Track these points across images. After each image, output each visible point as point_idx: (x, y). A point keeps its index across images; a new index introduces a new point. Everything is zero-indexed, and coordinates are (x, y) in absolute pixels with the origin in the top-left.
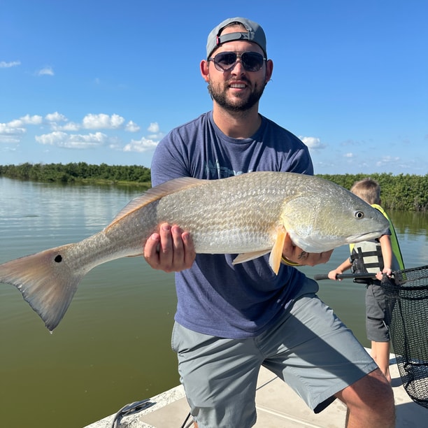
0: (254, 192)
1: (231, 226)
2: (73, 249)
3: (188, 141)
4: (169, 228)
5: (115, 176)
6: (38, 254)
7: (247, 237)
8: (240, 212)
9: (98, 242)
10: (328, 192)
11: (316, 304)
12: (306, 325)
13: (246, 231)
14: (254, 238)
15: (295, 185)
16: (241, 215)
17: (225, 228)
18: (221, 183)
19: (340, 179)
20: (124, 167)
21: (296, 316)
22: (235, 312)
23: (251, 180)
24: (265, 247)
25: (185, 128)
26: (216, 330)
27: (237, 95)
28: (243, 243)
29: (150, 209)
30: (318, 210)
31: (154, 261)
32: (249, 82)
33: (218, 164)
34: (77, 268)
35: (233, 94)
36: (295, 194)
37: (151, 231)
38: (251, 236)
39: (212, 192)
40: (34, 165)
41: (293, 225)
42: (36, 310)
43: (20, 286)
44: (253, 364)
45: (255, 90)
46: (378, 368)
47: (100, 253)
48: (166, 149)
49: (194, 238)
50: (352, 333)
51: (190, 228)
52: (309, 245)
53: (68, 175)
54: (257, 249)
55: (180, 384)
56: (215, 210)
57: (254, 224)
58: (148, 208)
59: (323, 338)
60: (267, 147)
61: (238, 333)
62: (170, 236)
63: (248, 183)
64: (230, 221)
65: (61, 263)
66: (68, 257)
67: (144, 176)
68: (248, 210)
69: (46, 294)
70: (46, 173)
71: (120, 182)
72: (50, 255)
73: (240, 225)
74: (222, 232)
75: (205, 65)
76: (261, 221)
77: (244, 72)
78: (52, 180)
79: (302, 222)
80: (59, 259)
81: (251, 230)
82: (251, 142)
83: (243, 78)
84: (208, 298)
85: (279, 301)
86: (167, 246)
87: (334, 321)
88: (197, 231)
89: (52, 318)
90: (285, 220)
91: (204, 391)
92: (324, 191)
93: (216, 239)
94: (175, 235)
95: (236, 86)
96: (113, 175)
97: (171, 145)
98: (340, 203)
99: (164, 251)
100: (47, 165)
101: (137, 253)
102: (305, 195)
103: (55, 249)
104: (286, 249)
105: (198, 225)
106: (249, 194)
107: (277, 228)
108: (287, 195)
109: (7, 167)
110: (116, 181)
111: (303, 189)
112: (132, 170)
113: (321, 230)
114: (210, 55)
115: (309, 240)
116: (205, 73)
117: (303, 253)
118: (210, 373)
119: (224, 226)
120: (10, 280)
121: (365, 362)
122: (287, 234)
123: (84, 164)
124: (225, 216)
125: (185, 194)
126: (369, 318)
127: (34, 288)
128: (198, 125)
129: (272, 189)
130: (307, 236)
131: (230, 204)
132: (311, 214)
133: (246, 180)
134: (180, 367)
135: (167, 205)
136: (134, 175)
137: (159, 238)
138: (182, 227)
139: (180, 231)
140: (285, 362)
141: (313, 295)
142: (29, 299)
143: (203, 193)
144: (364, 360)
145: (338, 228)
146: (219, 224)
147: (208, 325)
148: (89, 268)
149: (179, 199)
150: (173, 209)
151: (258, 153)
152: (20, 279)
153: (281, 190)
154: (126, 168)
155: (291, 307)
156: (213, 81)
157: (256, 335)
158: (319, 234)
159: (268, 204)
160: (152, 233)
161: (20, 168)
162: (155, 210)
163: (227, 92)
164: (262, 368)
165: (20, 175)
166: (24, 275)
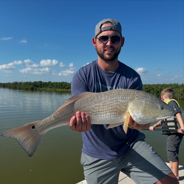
0: (116, 98)
1: (106, 113)
2: (40, 123)
3: (87, 73)
4: (80, 114)
5: (55, 87)
6: (25, 125)
7: (113, 117)
8: (110, 106)
9: (50, 120)
10: (148, 98)
11: (144, 144)
12: (139, 154)
13: (113, 115)
14: (116, 118)
15: (134, 95)
16: (110, 108)
17: (104, 113)
18: (102, 94)
19: (155, 86)
20: (58, 83)
21: (135, 150)
22: (108, 148)
23: (115, 93)
24: (121, 122)
25: (86, 67)
26: (100, 156)
27: (109, 54)
28: (111, 120)
29: (72, 105)
30: (144, 106)
31: (74, 128)
32: (114, 48)
33: (100, 84)
34: (41, 131)
35: (107, 54)
36: (134, 99)
37: (72, 115)
38: (115, 117)
39: (98, 98)
40: (19, 82)
41: (133, 112)
42: (24, 149)
43: (17, 139)
44: (117, 171)
45: (116, 52)
46: (172, 172)
47: (51, 125)
48: (77, 78)
49: (90, 118)
50: (161, 157)
51: (89, 113)
52: (140, 121)
53: (34, 87)
54: (118, 123)
55: (84, 179)
56: (100, 106)
57: (116, 112)
58: (71, 105)
59: (147, 159)
60: (122, 76)
61: (110, 157)
62: (80, 117)
63: (114, 94)
64: (106, 110)
65: (34, 129)
66: (38, 127)
67: (67, 87)
68: (114, 106)
69: (28, 142)
70: (24, 86)
71: (57, 89)
72: (30, 125)
73: (110, 112)
74: (102, 115)
75: (94, 39)
76: (119, 110)
77: (112, 44)
78: (27, 89)
79: (137, 111)
80: (33, 127)
81: (115, 114)
82: (115, 74)
83: (111, 47)
84: (96, 142)
85: (127, 143)
86: (79, 121)
87: (152, 152)
88: (92, 115)
89: (30, 152)
90: (129, 110)
91: (95, 183)
92: (147, 98)
93: (100, 118)
94: (82, 117)
95: (108, 50)
96: (54, 86)
97: (80, 76)
98: (153, 103)
99: (78, 124)
100: (25, 82)
101: (67, 125)
102: (138, 99)
103: (32, 123)
104: (130, 123)
105: (92, 112)
106: (114, 99)
107: (126, 113)
108: (130, 99)
109: (7, 84)
110: (55, 89)
111: (137, 97)
112: (62, 84)
113: (145, 114)
114: (97, 36)
115: (140, 118)
116: (95, 43)
117: (137, 124)
118: (98, 175)
119: (103, 112)
120: (13, 136)
121: (167, 170)
122: (130, 116)
123: (41, 82)
124: (104, 108)
125: (86, 99)
126: (168, 150)
127: (23, 140)
128: (91, 66)
129: (124, 97)
130: (139, 117)
131: (106, 103)
132: (141, 108)
133: (113, 93)
134: (85, 172)
135: (79, 104)
136: (63, 86)
137: (76, 118)
138: (85, 113)
139: (85, 115)
140: (131, 170)
141: (143, 140)
142: (21, 144)
143: (94, 98)
144: (166, 169)
145: (153, 113)
146: (101, 111)
147: (97, 154)
148: (46, 131)
149: (84, 101)
150: (82, 105)
151: (118, 78)
152: (17, 136)
153: (128, 97)
154: (59, 83)
155: (133, 146)
156: (98, 47)
157: (118, 158)
158: (144, 116)
159: (122, 103)
160: (73, 116)
161: (13, 84)
162: (74, 106)
163: (104, 53)
164: (121, 172)
165: (13, 87)
166: (19, 134)
